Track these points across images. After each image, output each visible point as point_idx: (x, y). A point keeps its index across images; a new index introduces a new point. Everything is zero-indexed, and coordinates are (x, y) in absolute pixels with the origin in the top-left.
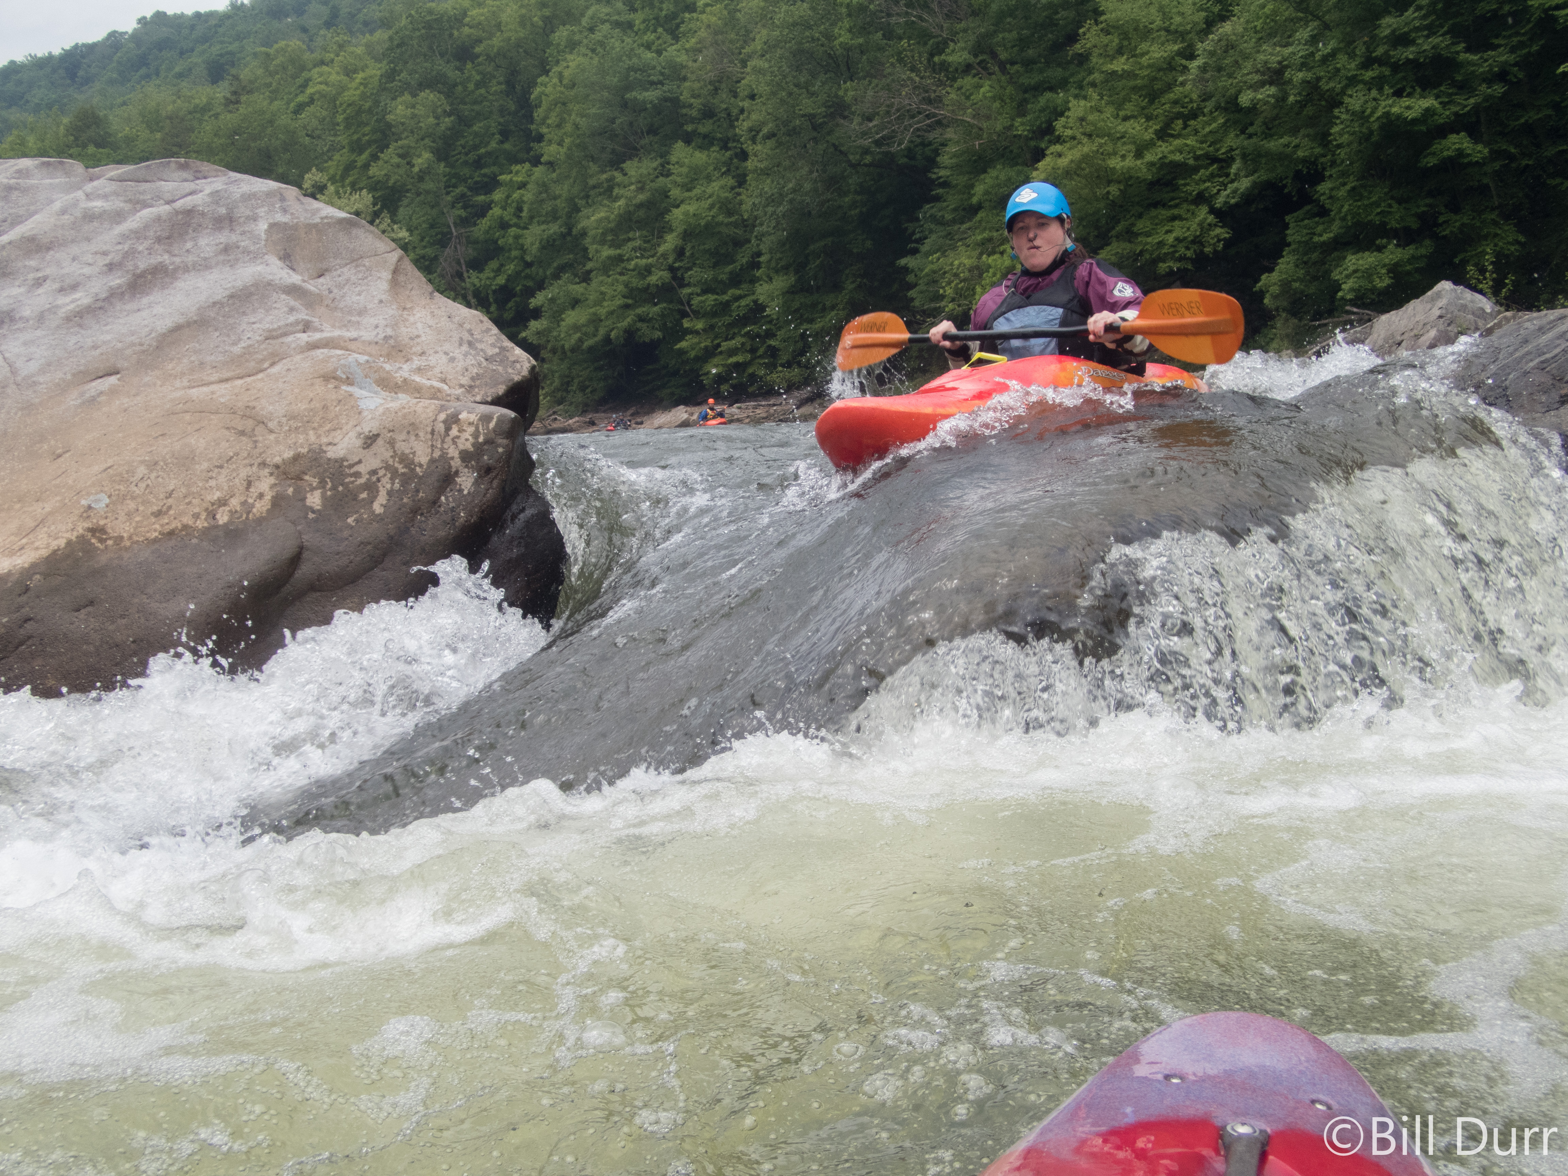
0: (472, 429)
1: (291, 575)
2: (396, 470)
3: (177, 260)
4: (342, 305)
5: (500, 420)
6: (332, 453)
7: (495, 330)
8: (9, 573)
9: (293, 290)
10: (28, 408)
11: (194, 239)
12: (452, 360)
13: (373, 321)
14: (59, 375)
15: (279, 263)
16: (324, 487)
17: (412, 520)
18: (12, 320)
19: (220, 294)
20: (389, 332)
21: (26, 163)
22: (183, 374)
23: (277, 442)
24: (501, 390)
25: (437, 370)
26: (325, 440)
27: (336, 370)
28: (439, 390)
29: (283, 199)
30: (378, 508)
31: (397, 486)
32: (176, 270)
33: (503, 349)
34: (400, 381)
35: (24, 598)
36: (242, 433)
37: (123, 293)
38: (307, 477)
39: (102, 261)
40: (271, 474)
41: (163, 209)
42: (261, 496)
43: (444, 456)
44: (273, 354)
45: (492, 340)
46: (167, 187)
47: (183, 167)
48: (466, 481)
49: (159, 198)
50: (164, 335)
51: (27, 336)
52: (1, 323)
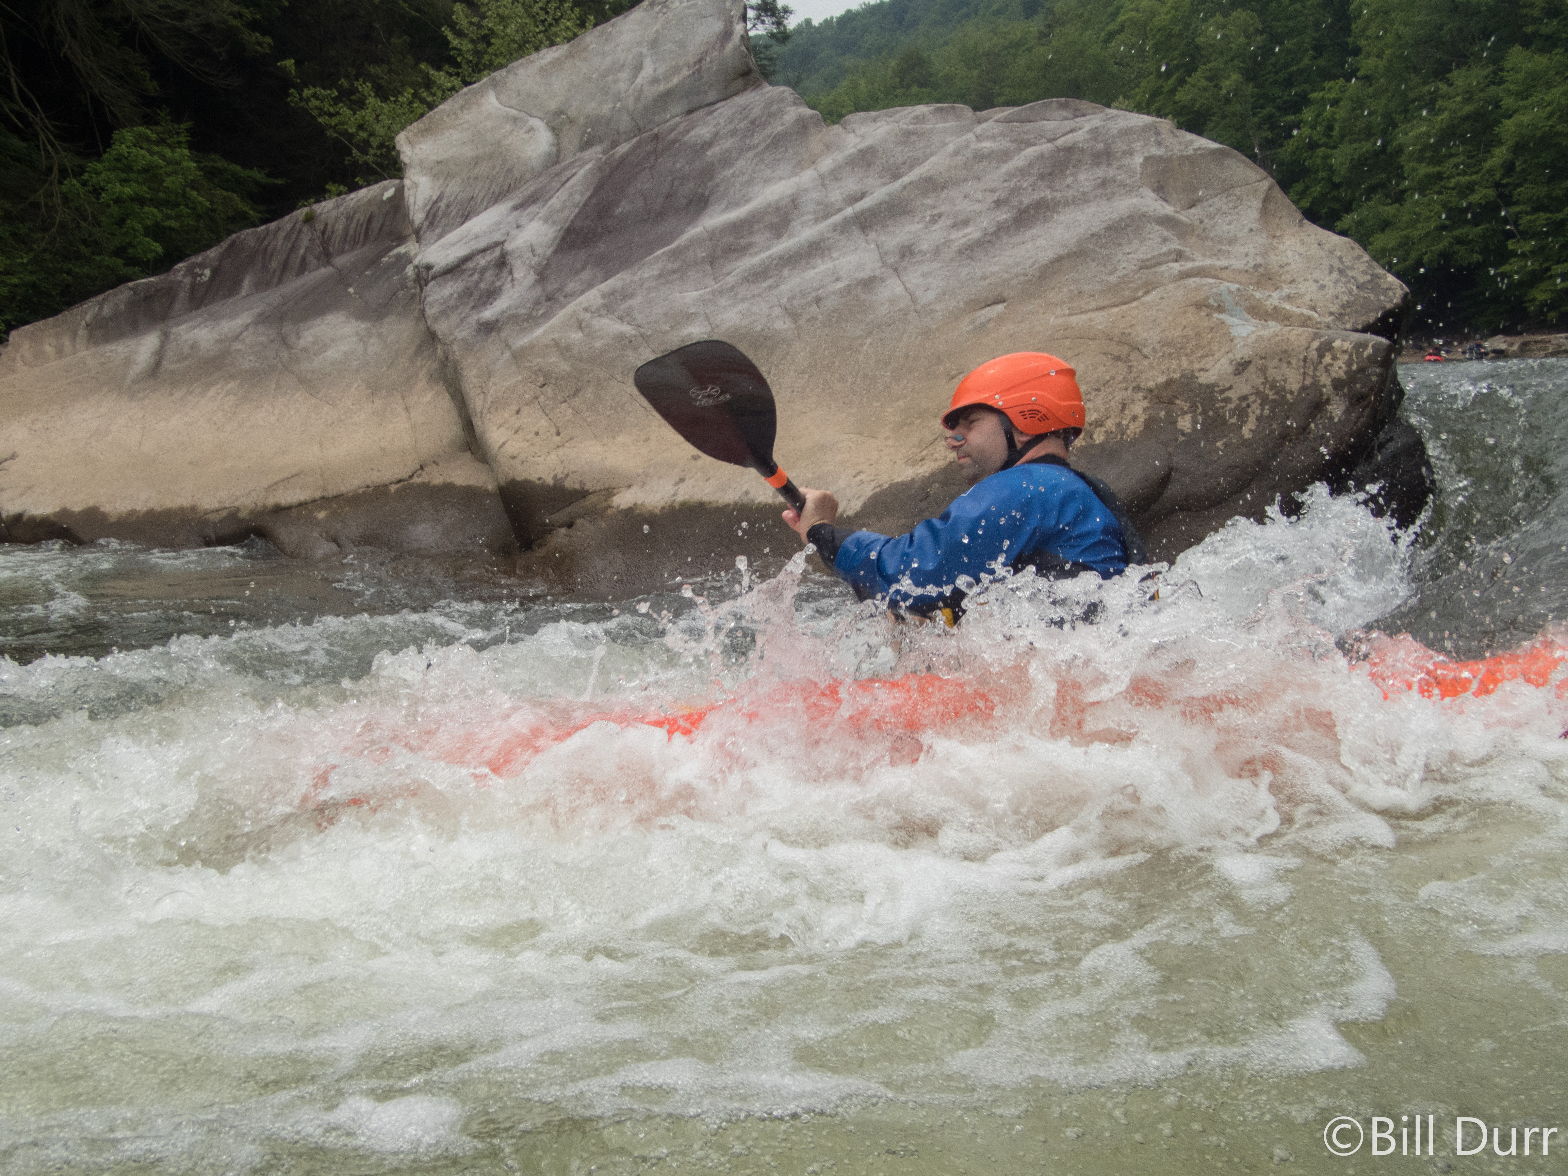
0: (1346, 357)
1: (1160, 494)
2: (1267, 396)
3: (1058, 195)
4: (1213, 234)
5: (1376, 348)
6: (1204, 379)
7: (1366, 257)
8: (913, 481)
9: (1167, 222)
10: (927, 333)
11: (1074, 175)
12: (1322, 287)
13: (1243, 250)
14: (953, 303)
15: (1153, 195)
16: (1194, 412)
17: (1282, 445)
18: (912, 253)
19: (1098, 226)
20: (1259, 260)
21: (922, 109)
22: (1063, 302)
23: (1151, 367)
24: (1372, 318)
25: (1307, 298)
26: (1197, 366)
27: (1208, 298)
28: (1309, 318)
29: (1157, 133)
30: (1246, 432)
31: (1267, 412)
32: (1057, 204)
33: (1375, 276)
34: (1270, 309)
35: (925, 504)
36: (1118, 358)
37: (1008, 228)
38: (1178, 402)
39: (991, 198)
40: (1145, 398)
41: (1045, 147)
42: (1135, 418)
43: (1315, 383)
44: (1147, 284)
45: (1363, 267)
46: (1049, 126)
47: (1063, 106)
48: (1337, 409)
49: (1042, 136)
50: (1046, 266)
51: (925, 268)
52: (902, 256)
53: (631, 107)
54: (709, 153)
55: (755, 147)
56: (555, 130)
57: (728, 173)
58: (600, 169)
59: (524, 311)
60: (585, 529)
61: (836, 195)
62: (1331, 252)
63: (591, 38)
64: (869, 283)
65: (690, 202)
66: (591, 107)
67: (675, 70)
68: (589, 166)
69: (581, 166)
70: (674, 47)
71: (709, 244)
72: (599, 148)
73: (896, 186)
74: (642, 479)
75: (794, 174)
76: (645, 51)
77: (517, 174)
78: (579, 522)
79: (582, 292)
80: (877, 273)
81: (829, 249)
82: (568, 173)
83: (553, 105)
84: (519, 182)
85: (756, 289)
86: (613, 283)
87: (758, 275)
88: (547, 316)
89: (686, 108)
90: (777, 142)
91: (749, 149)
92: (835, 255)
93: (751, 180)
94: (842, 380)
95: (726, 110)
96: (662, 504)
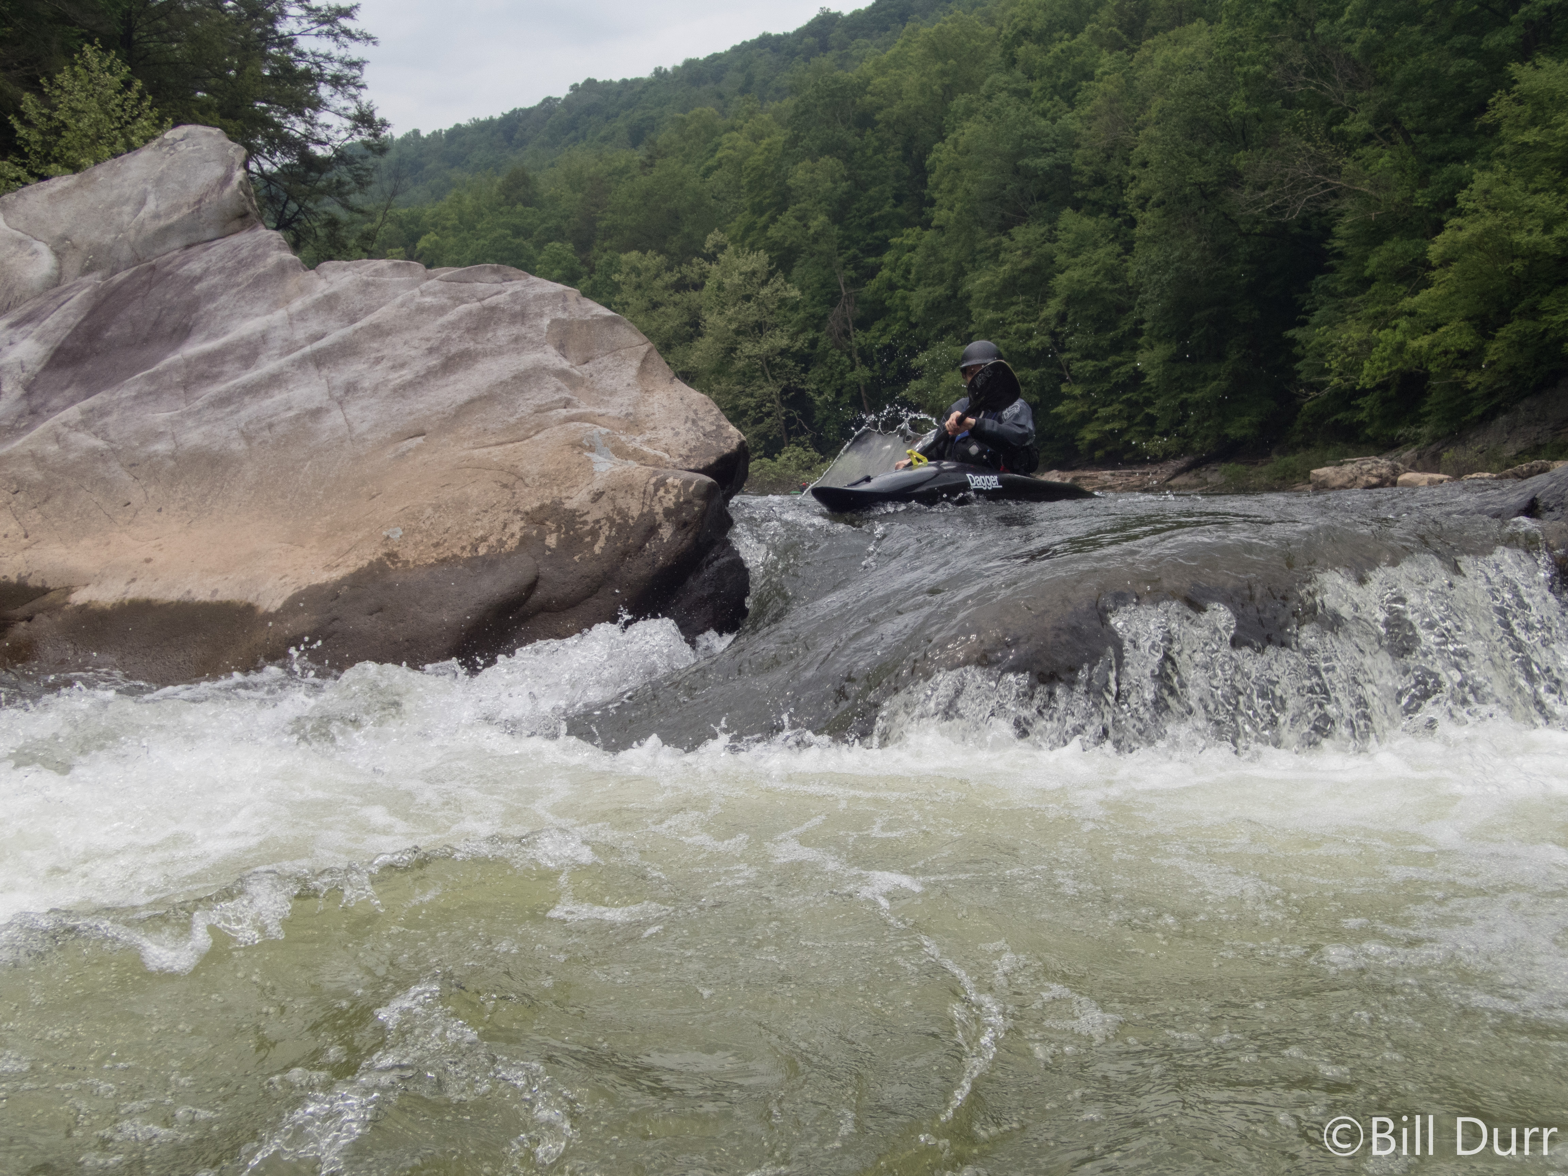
0: (676, 491)
1: (527, 597)
2: (614, 521)
3: (480, 347)
4: (598, 387)
5: (700, 485)
6: (569, 505)
7: (716, 411)
8: (326, 584)
9: (563, 374)
10: (357, 459)
11: (494, 330)
12: (677, 434)
13: (620, 400)
14: (383, 434)
15: (554, 351)
16: (559, 531)
17: (623, 560)
18: (355, 389)
19: (507, 376)
20: (631, 410)
21: (383, 263)
22: (470, 437)
23: (530, 494)
24: (712, 460)
25: (663, 442)
26: (564, 494)
27: (583, 439)
28: (661, 459)
29: (565, 299)
30: (597, 549)
31: (613, 533)
32: (477, 354)
33: (719, 427)
34: (630, 450)
35: (334, 603)
36: (505, 486)
37: (436, 372)
38: (548, 523)
39: (426, 345)
40: (522, 519)
41: (474, 306)
42: (513, 535)
43: (651, 512)
44: (538, 425)
45: (711, 419)
46: (481, 287)
47: (495, 271)
48: (666, 532)
49: (474, 296)
50: (461, 407)
51: (364, 402)
52: (347, 391)
53: (132, 239)
54: (197, 287)
55: (239, 285)
56: (59, 254)
57: (211, 306)
58: (96, 294)
59: (7, 423)
60: (43, 621)
61: (300, 334)
62: (689, 406)
63: (100, 172)
64: (316, 413)
65: (175, 330)
66: (95, 236)
67: (176, 208)
68: (86, 291)
69: (79, 290)
70: (177, 187)
71: (184, 370)
72: (99, 274)
73: (350, 330)
74: (98, 579)
75: (269, 312)
76: (149, 187)
77: (17, 293)
78: (38, 616)
79: (64, 408)
80: (324, 405)
81: (286, 381)
82: (65, 297)
83: (58, 231)
84: (20, 300)
85: (219, 413)
86: (94, 401)
87: (223, 401)
88: (29, 428)
89: (185, 243)
90: (258, 282)
91: (233, 286)
92: (291, 387)
93: (231, 316)
94: (283, 496)
95: (220, 248)
96: (114, 600)
